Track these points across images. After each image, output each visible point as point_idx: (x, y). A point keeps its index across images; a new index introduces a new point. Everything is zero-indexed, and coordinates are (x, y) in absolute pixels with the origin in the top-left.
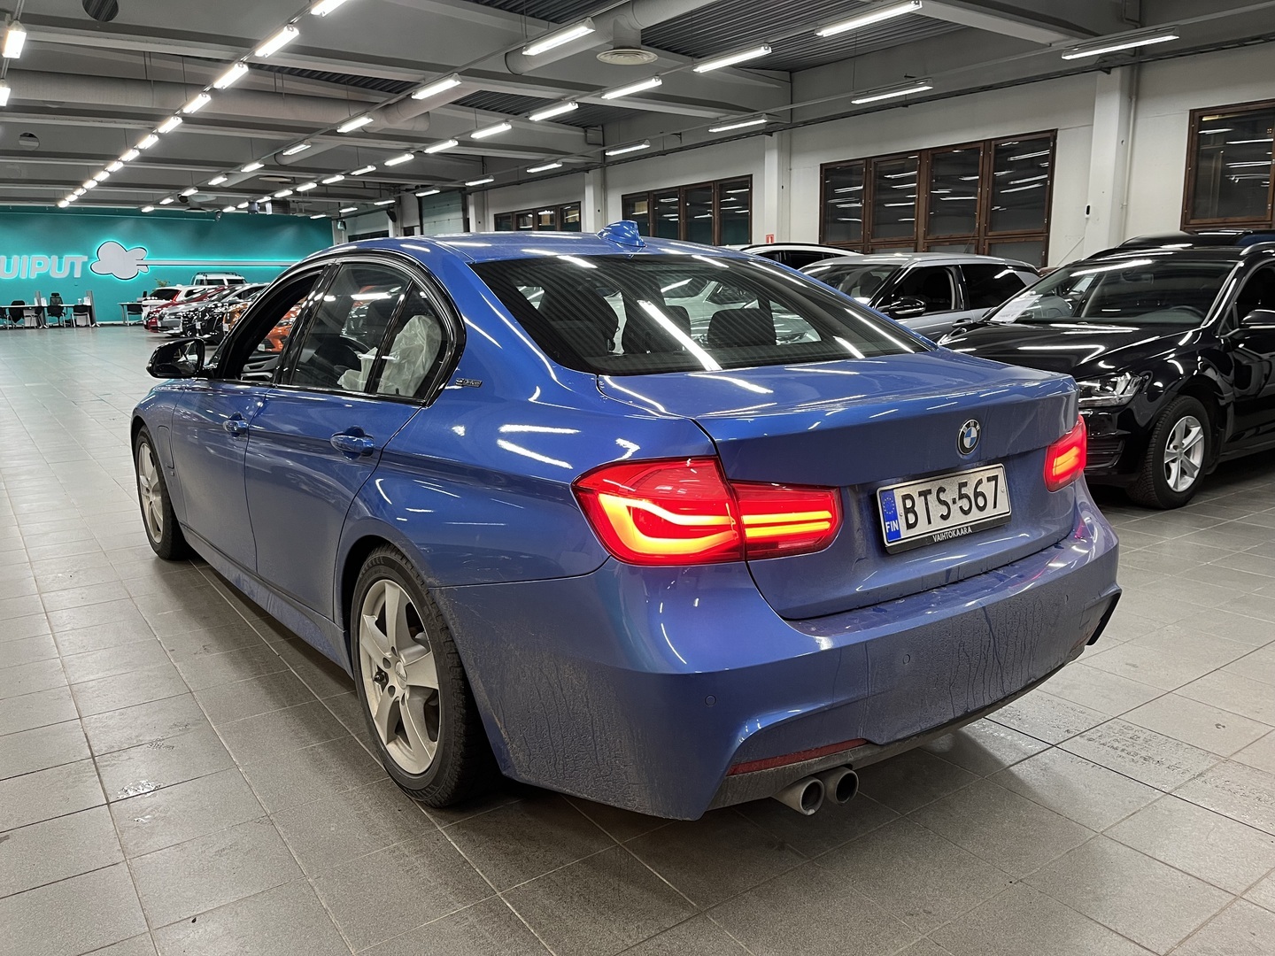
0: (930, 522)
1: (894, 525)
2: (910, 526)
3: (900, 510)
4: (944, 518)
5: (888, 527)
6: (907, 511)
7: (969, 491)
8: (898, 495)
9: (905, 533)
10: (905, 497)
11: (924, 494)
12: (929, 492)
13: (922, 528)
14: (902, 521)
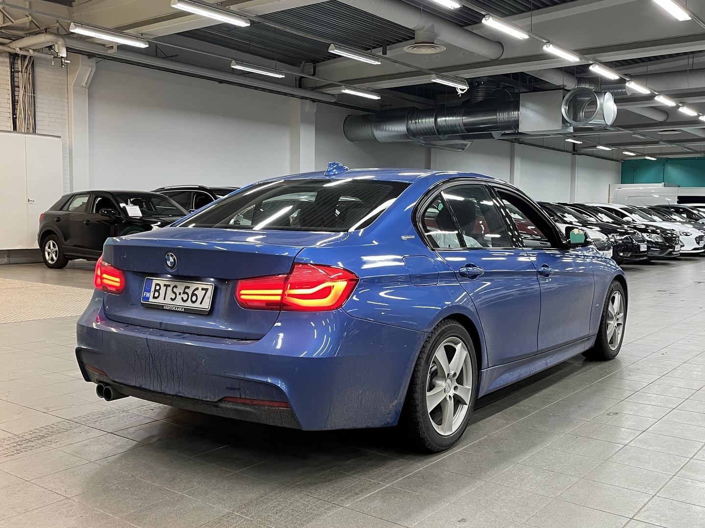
0: (164, 299)
1: (148, 295)
2: (154, 297)
3: (153, 289)
4: (172, 299)
5: (145, 294)
6: (156, 290)
7: (190, 291)
8: (154, 282)
9: (151, 300)
10: (157, 284)
11: (167, 286)
12: (169, 286)
13: (160, 301)
14: (152, 294)
